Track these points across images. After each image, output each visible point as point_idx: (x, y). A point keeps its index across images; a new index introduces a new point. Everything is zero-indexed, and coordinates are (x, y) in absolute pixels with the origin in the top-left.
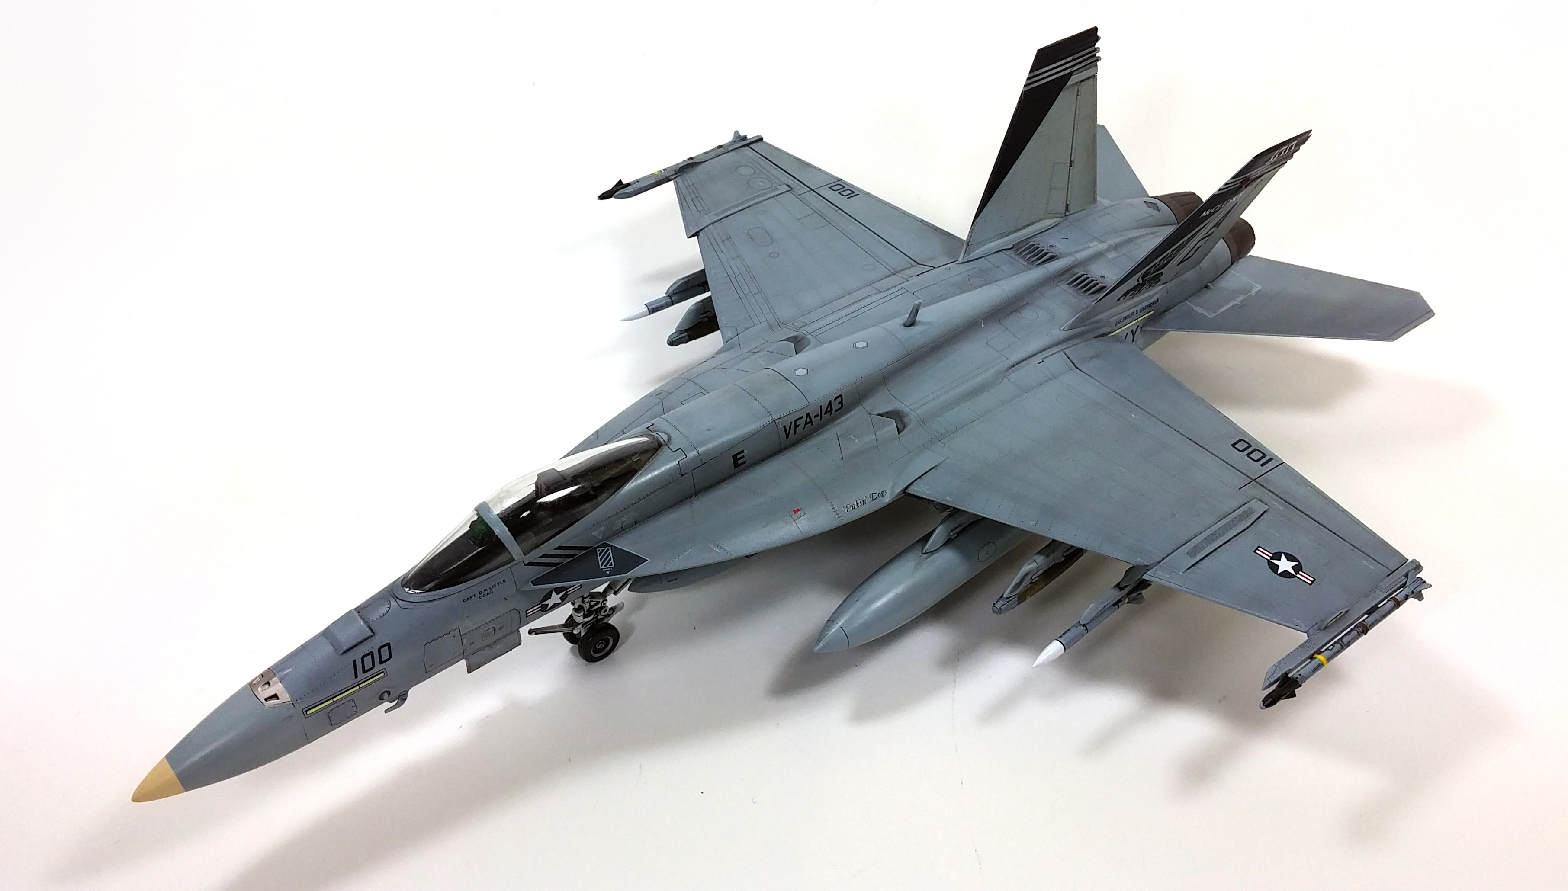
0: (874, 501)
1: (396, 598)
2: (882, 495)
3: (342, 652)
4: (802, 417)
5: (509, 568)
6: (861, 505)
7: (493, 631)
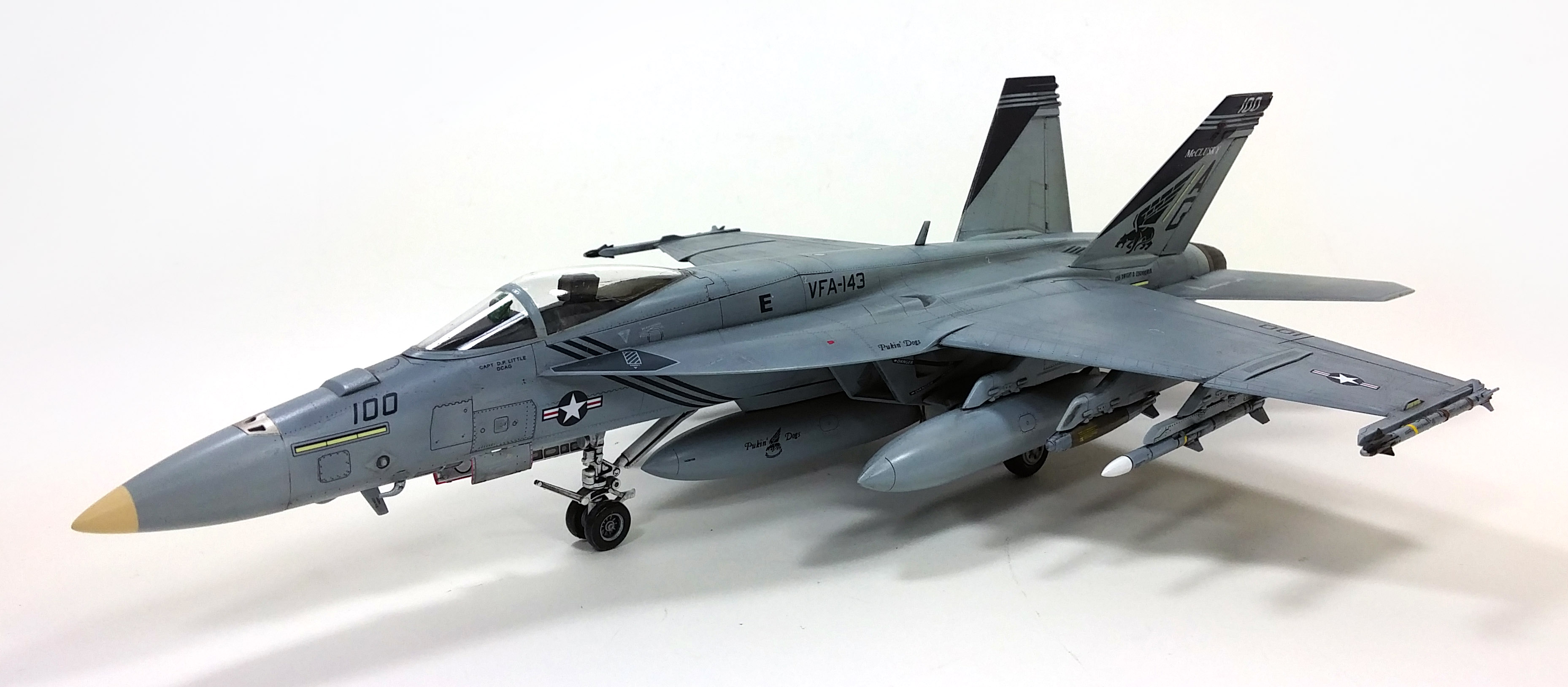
0: (908, 347)
1: (405, 357)
2: (916, 343)
3: (342, 396)
4: (826, 281)
5: (531, 344)
6: (896, 347)
7: (507, 424)
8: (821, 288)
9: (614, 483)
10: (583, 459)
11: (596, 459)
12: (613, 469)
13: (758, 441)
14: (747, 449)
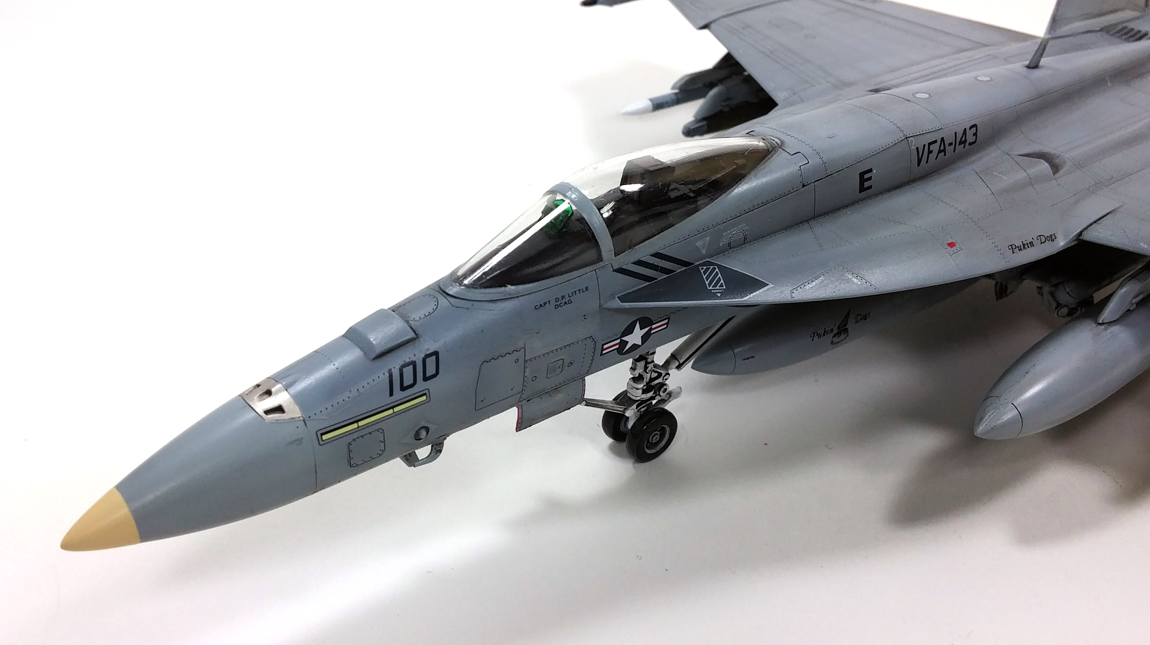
0: (1042, 244)
1: (445, 295)
2: (1052, 238)
3: (373, 356)
4: (936, 142)
5: (595, 270)
6: (1028, 247)
7: (561, 366)
8: (930, 152)
9: (662, 389)
10: (631, 368)
11: (646, 368)
12: (663, 375)
13: (825, 329)
14: (813, 340)
